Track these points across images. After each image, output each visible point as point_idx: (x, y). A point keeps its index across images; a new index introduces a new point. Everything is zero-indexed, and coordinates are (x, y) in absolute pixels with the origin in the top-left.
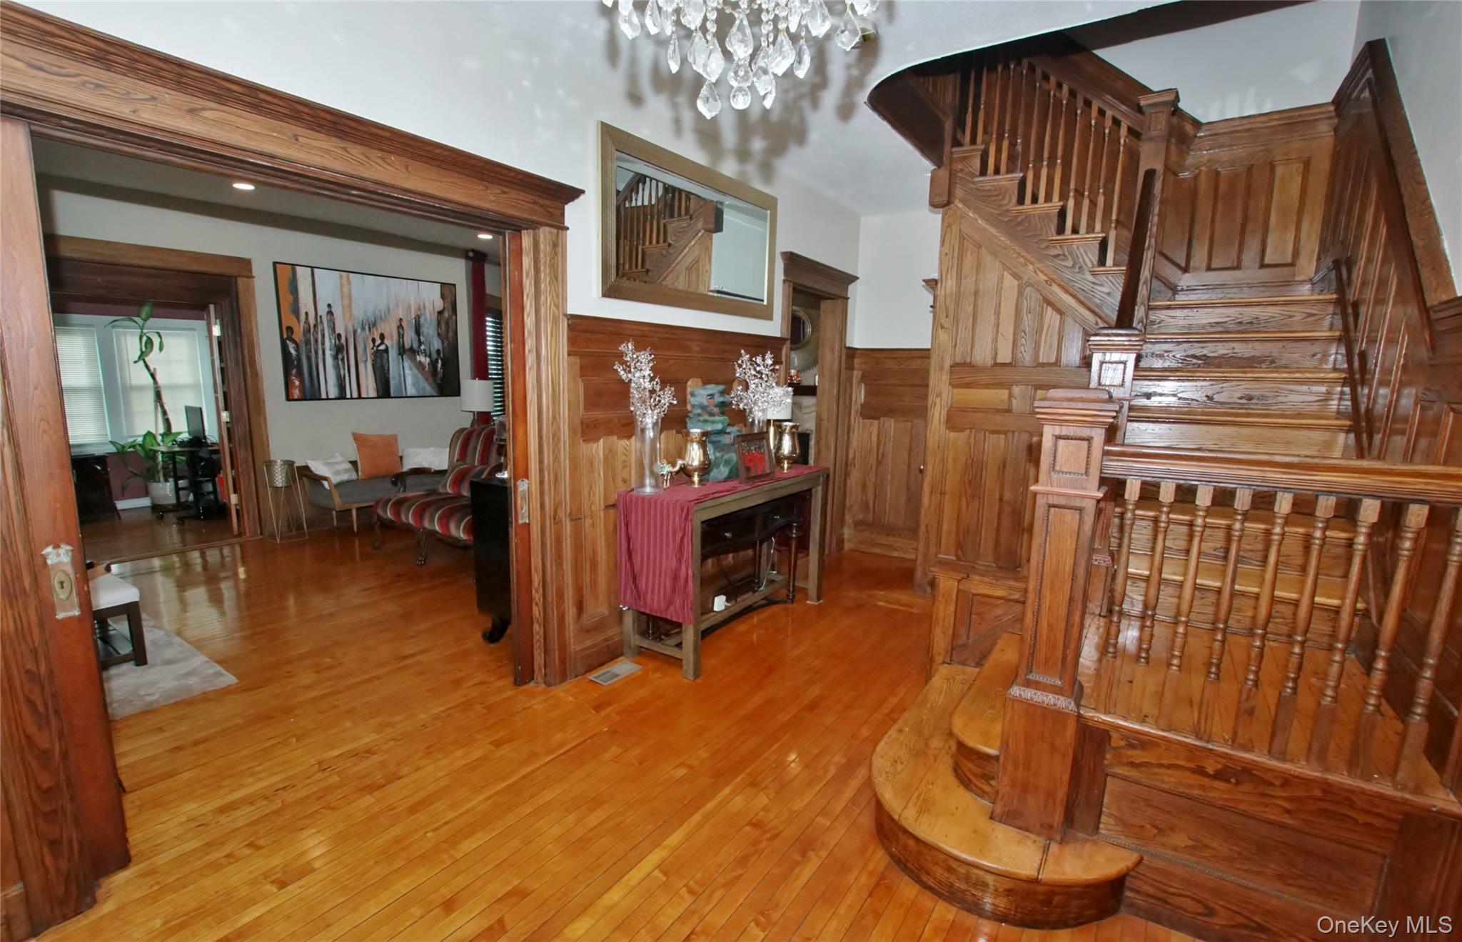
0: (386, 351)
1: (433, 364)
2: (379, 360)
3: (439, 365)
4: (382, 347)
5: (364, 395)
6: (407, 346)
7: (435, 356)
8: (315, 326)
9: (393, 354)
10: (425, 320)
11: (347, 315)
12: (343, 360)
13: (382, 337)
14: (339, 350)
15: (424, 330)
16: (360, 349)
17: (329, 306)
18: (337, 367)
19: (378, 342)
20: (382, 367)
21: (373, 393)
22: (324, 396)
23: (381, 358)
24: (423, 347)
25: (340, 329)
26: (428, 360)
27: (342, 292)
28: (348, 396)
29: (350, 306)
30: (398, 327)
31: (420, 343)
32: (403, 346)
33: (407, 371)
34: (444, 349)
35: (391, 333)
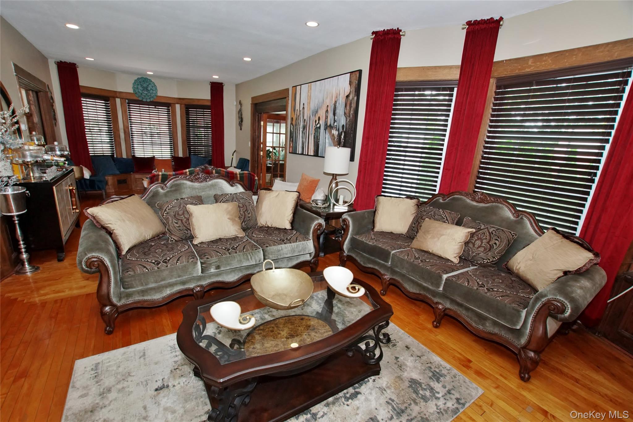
0: (320, 127)
1: (339, 135)
2: (316, 133)
3: (342, 137)
4: (318, 126)
5: (309, 154)
6: (328, 124)
7: (341, 130)
8: (299, 116)
9: (322, 128)
10: (339, 103)
11: (308, 108)
12: (305, 133)
13: (319, 118)
14: (304, 127)
15: (338, 111)
16: (311, 127)
17: (304, 104)
18: (303, 138)
19: (317, 122)
20: (317, 137)
21: (312, 154)
22: (297, 153)
23: (317, 132)
24: (335, 124)
25: (305, 118)
26: (337, 132)
27: (308, 95)
28: (304, 154)
29: (310, 103)
30: (326, 112)
31: (335, 121)
32: (327, 124)
33: (327, 141)
34: (346, 124)
35: (323, 116)
